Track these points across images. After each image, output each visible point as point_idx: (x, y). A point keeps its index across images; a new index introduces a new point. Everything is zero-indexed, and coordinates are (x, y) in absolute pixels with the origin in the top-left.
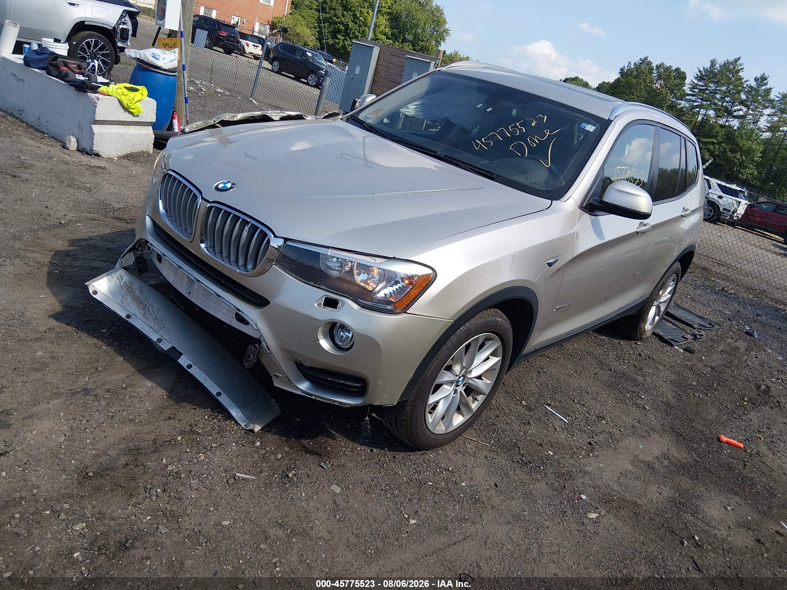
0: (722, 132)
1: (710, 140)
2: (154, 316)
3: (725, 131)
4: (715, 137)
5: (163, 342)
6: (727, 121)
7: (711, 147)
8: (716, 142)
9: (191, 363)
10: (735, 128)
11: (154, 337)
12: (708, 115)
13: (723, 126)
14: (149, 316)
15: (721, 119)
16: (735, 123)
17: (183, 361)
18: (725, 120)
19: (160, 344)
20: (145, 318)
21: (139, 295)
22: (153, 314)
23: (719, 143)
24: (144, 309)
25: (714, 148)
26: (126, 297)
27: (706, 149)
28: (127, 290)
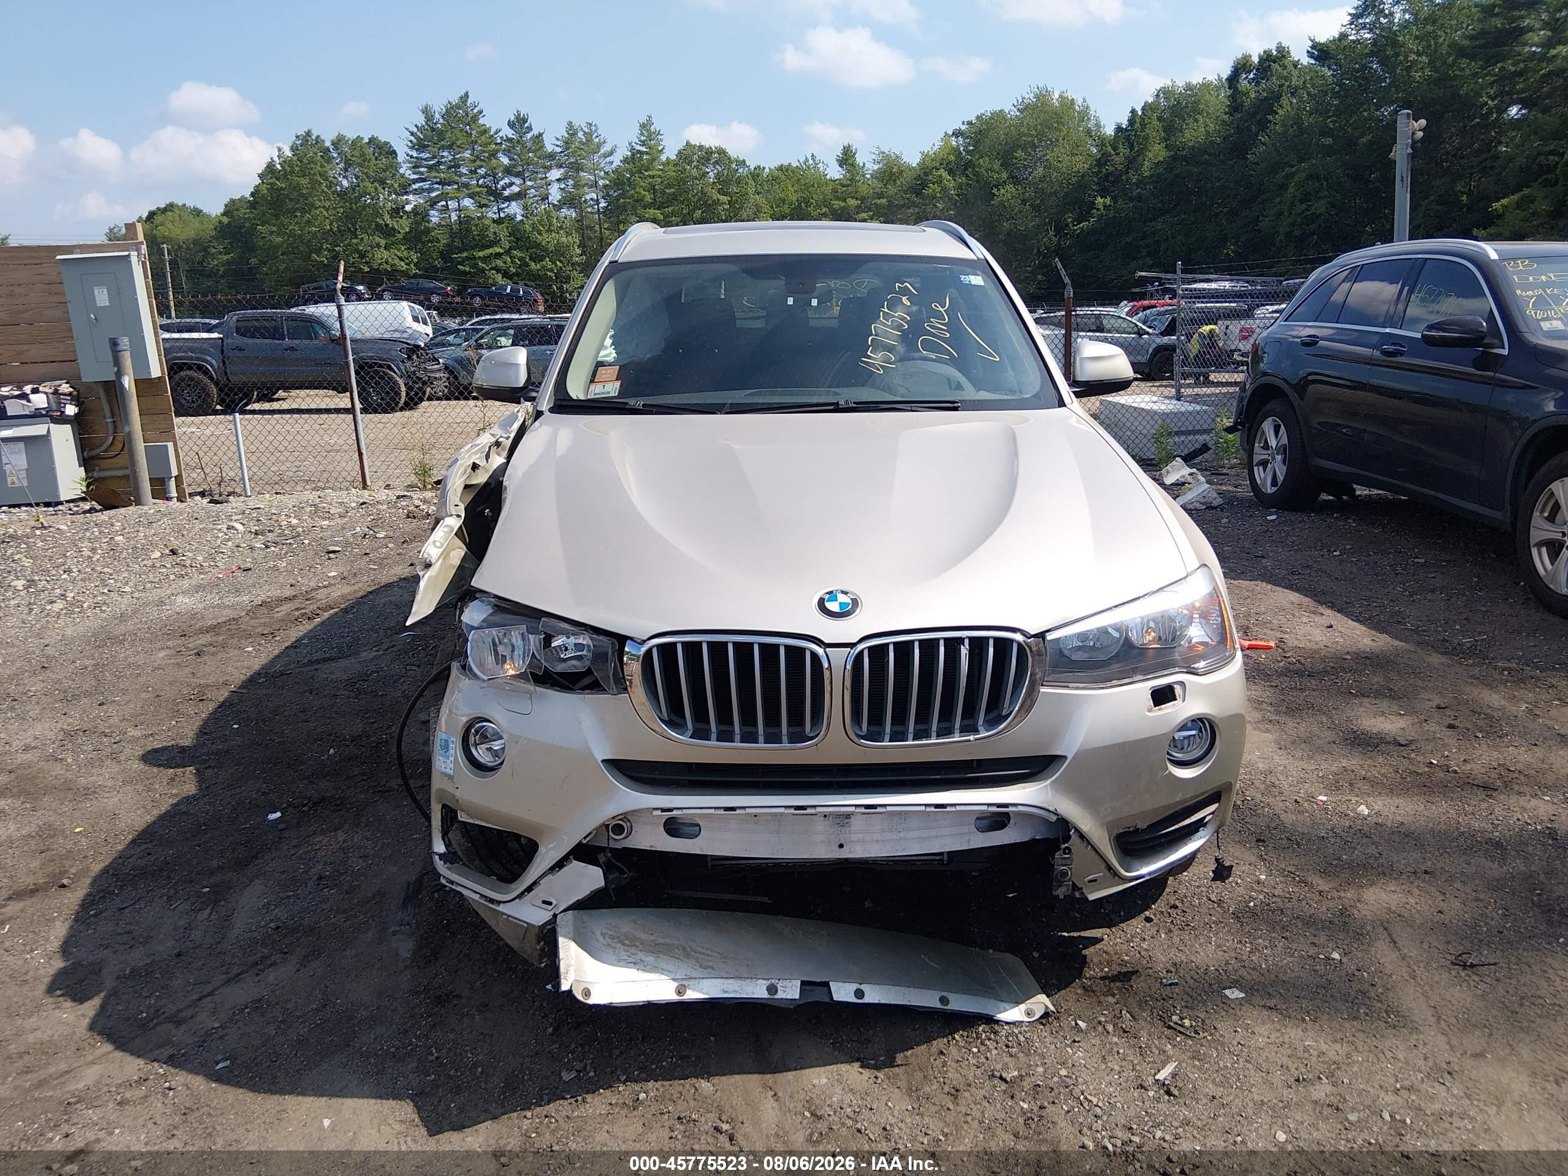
0: (503, 232)
1: (491, 251)
2: (715, 954)
3: (507, 228)
4: (495, 242)
5: (779, 988)
6: (500, 210)
7: (499, 263)
8: (502, 251)
9: (855, 986)
10: (519, 218)
11: (757, 990)
12: (466, 208)
13: (499, 222)
14: (710, 961)
15: (489, 209)
16: (515, 209)
17: (843, 992)
18: (495, 209)
19: (780, 995)
20: (709, 970)
21: (652, 938)
22: (708, 952)
23: (508, 252)
24: (688, 956)
25: (505, 263)
26: (637, 958)
27: (492, 269)
28: (624, 944)
